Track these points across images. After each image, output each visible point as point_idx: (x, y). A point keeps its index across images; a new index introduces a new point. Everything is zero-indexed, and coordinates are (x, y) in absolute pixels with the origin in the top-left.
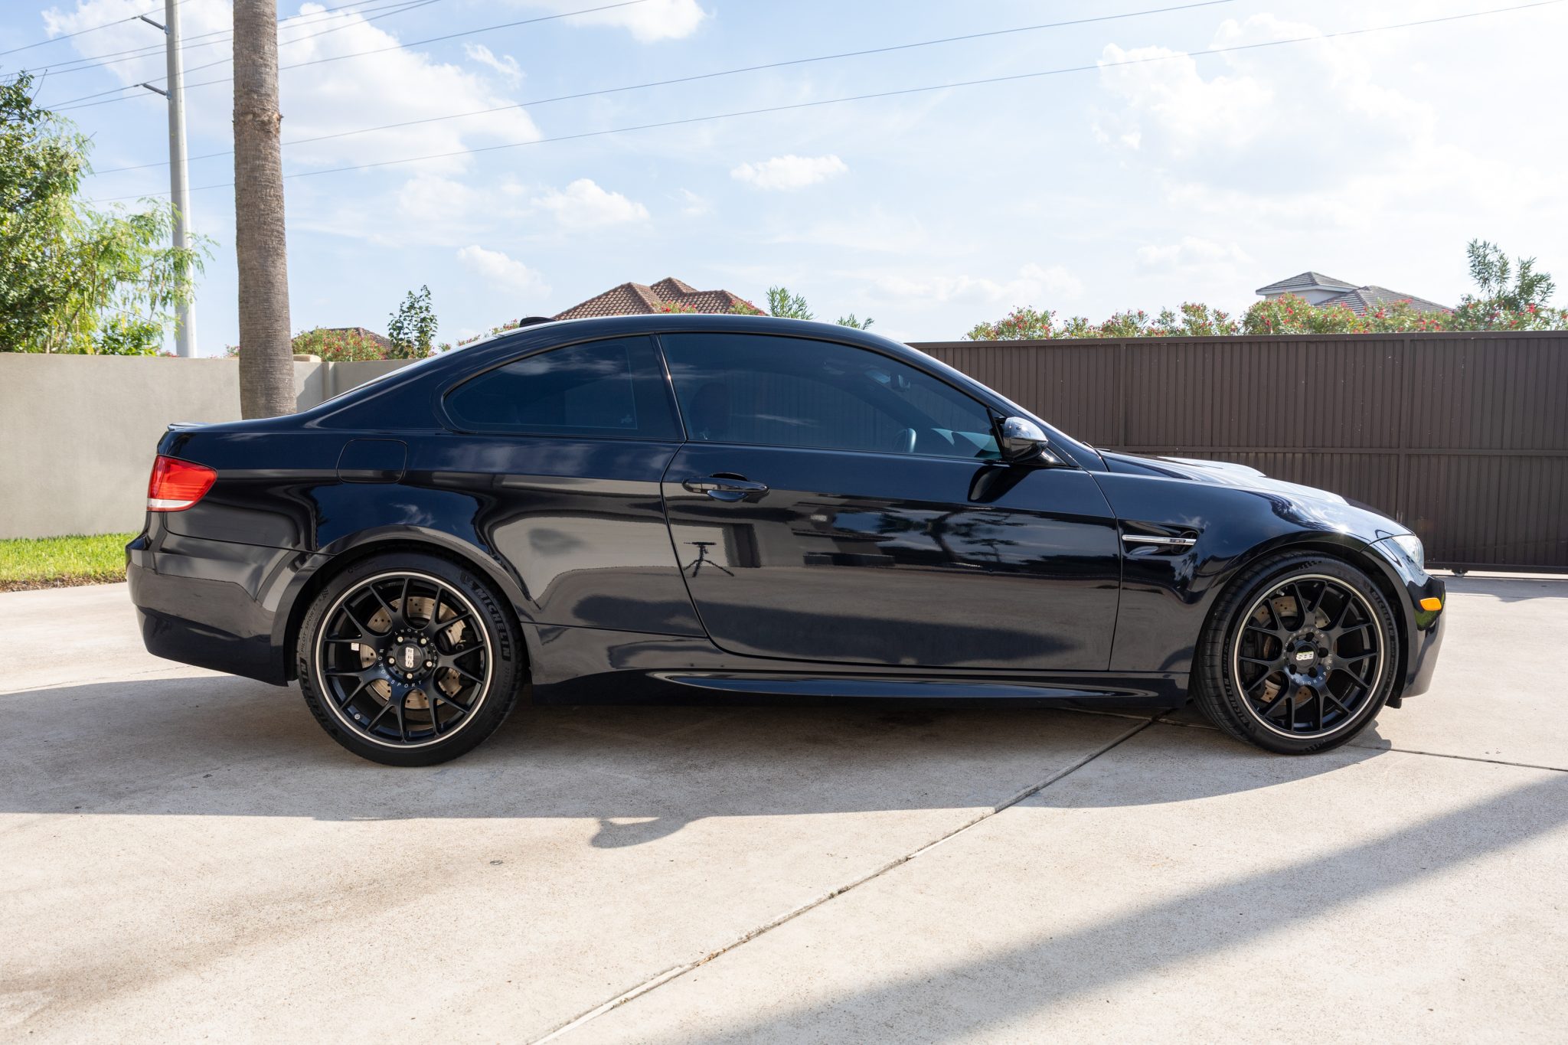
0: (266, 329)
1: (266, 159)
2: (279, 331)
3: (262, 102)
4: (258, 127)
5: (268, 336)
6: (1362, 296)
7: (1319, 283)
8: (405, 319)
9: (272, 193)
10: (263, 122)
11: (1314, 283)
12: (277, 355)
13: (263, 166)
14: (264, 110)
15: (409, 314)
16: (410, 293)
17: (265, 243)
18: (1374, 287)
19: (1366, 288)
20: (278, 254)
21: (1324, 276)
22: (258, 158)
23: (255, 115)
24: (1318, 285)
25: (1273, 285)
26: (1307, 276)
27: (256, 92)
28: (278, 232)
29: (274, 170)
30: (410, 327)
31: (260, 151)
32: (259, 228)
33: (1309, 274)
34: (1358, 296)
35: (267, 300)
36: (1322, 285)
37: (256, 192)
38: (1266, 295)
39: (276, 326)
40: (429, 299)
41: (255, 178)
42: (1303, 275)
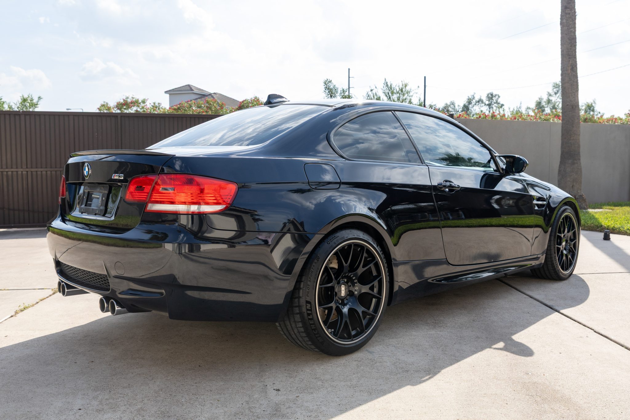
6: (214, 97)
7: (194, 90)
11: (192, 90)
18: (218, 93)
19: (215, 93)
21: (195, 87)
24: (193, 90)
25: (173, 89)
26: (188, 86)
33: (189, 85)
34: (213, 97)
36: (196, 91)
38: (169, 94)
42: (186, 85)
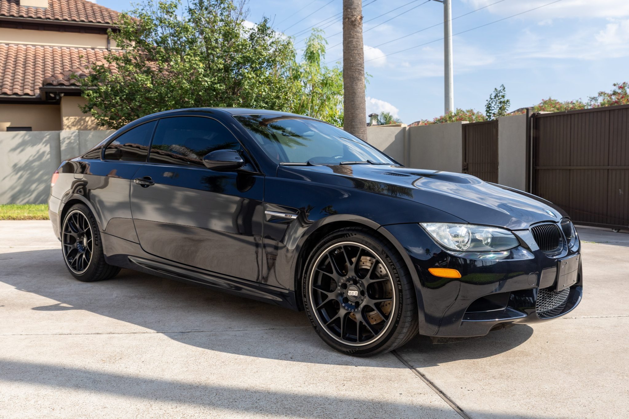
0: (352, 113)
1: (353, 38)
2: (358, 114)
3: (352, 12)
4: (350, 24)
5: (353, 117)
8: (492, 103)
9: (356, 52)
10: (352, 22)
12: (357, 125)
13: (352, 41)
14: (353, 16)
15: (495, 100)
16: (496, 89)
17: (353, 75)
20: (358, 80)
22: (350, 38)
23: (349, 18)
27: (349, 8)
28: (359, 69)
29: (357, 42)
30: (495, 107)
31: (351, 34)
32: (350, 69)
35: (353, 101)
37: (349, 53)
39: (357, 112)
40: (505, 91)
41: (349, 47)
